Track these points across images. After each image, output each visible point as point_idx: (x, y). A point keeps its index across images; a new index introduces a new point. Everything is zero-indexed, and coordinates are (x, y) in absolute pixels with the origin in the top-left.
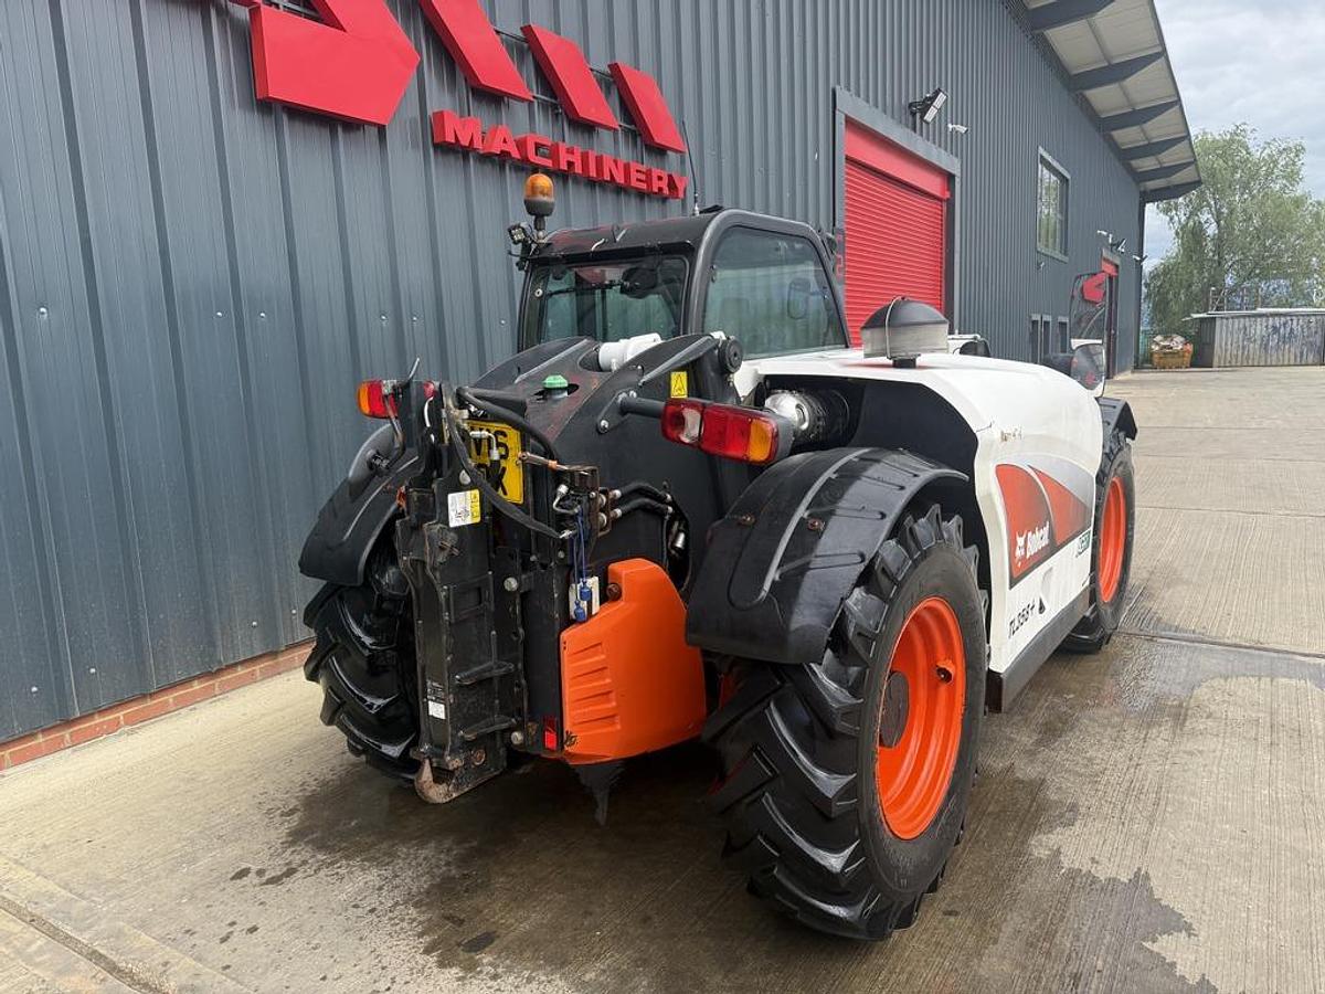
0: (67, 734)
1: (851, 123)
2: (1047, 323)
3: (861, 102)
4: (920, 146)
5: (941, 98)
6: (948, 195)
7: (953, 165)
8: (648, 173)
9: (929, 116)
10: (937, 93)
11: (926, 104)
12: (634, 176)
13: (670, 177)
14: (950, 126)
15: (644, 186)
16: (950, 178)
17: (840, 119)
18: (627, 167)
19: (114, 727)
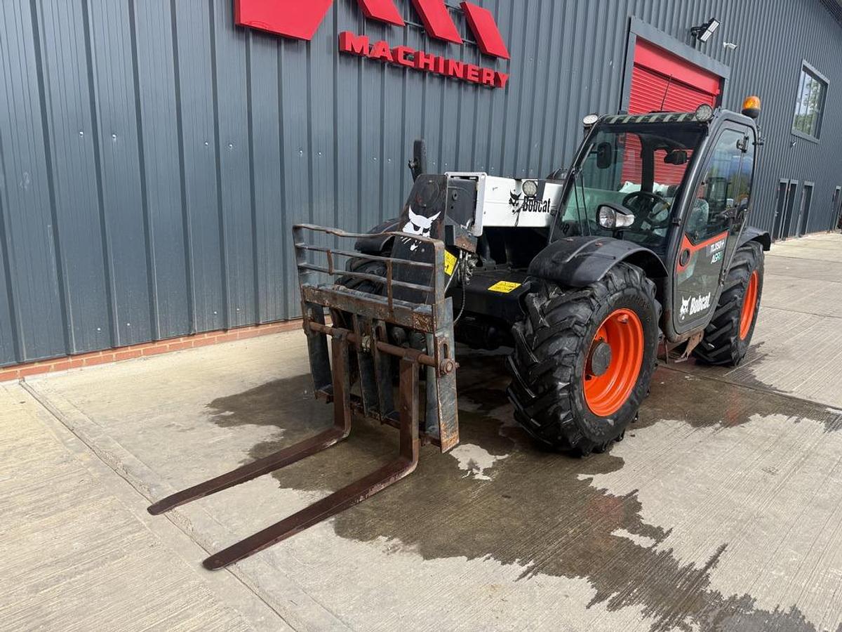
0: (114, 354)
1: (641, 41)
2: (794, 186)
3: (651, 27)
4: (697, 58)
5: (714, 25)
6: (718, 92)
7: (724, 71)
8: (481, 72)
9: (705, 37)
10: (711, 22)
11: (705, 27)
12: (470, 72)
13: (496, 74)
14: (725, 44)
15: (476, 79)
16: (721, 80)
17: (633, 39)
18: (466, 68)
19: (136, 355)
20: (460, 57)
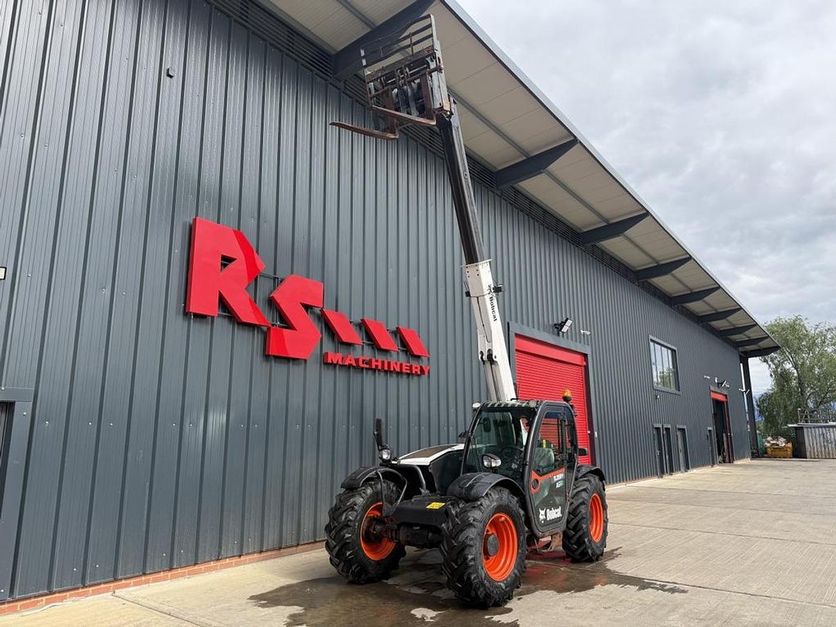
1: (517, 335)
2: (668, 429)
3: (525, 327)
4: (563, 343)
5: (569, 323)
6: (585, 363)
7: (587, 350)
8: (411, 367)
9: (565, 329)
10: (567, 320)
11: (564, 323)
12: (404, 367)
13: (421, 367)
14: (582, 331)
15: (408, 372)
16: (585, 356)
17: (512, 335)
18: (401, 365)
20: (397, 358)
